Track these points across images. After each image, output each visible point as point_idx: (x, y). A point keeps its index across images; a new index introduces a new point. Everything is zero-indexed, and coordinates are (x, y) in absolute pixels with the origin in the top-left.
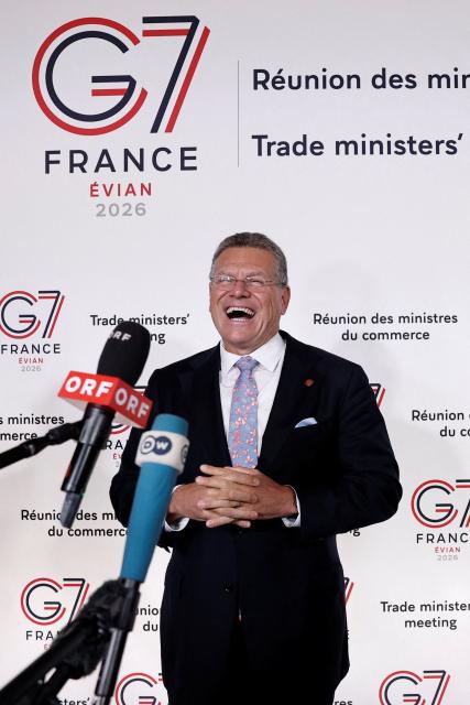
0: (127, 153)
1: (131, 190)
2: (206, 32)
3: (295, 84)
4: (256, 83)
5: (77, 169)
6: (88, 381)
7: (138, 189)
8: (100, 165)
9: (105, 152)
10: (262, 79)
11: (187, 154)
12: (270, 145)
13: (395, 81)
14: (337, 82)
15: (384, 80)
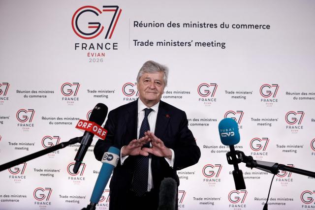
0: (98, 44)
1: (99, 55)
2: (121, 10)
3: (145, 25)
4: (135, 25)
5: (84, 49)
6: (85, 123)
7: (101, 55)
8: (90, 48)
9: (92, 44)
10: (136, 24)
11: (115, 45)
12: (138, 43)
13: (174, 25)
14: (157, 25)
15: (171, 25)
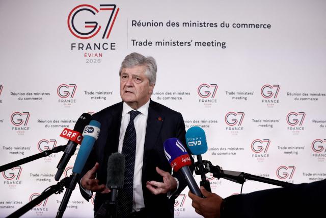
0: (95, 44)
1: (96, 55)
2: (118, 9)
3: (144, 25)
4: (133, 24)
5: (80, 49)
6: (70, 132)
7: (98, 55)
8: (87, 48)
9: (89, 44)
10: (134, 23)
11: (113, 45)
12: (136, 42)
13: (173, 24)
14: (156, 24)
15: (170, 24)
